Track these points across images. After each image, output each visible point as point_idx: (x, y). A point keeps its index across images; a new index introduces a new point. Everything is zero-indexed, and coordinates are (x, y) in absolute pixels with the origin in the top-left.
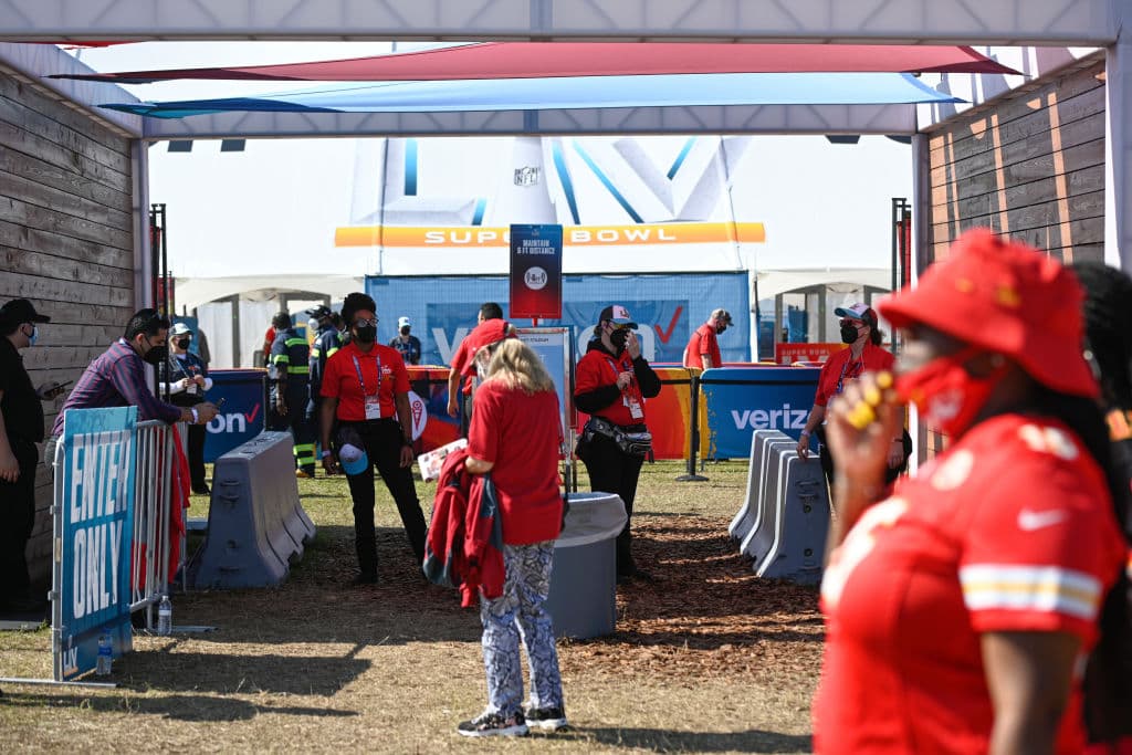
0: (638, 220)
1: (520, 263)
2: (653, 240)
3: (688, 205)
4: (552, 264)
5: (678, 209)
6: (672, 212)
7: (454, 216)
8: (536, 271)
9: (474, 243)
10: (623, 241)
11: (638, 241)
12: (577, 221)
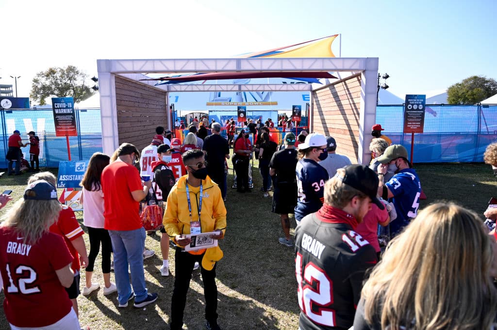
0: (256, 101)
1: (239, 113)
2: (259, 105)
3: (265, 99)
4: (244, 113)
5: (263, 99)
6: (262, 99)
7: (226, 100)
8: (242, 114)
9: (229, 105)
10: (254, 105)
11: (256, 105)
12: (246, 101)
